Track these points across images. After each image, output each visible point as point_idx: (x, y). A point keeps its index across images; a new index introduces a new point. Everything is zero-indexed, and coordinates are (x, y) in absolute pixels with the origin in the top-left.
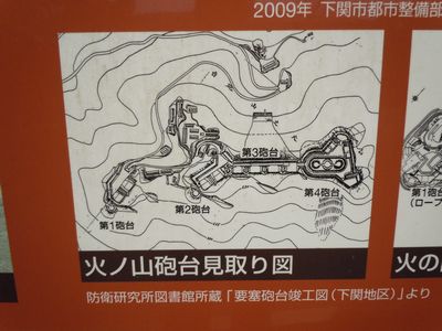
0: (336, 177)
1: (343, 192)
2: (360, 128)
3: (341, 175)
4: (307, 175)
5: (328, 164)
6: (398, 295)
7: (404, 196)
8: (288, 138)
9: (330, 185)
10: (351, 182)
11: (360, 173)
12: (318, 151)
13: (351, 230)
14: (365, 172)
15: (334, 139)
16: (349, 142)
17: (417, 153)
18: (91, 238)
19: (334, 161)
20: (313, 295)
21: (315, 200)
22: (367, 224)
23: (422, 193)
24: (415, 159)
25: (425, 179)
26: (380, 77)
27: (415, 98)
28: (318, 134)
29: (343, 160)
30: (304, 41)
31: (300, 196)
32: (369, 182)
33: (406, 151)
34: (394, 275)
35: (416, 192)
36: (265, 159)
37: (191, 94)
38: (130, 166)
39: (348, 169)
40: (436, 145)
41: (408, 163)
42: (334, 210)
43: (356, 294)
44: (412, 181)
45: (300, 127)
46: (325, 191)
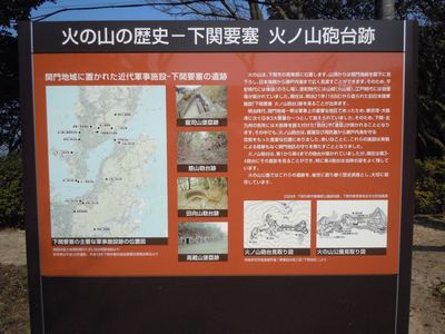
1: (304, 235)
2: (307, 220)
3: (303, 231)
4: (296, 231)
5: (300, 228)
6: (318, 260)
7: (318, 236)
8: (291, 223)
9: (301, 233)
10: (306, 232)
11: (307, 230)
12: (298, 225)
13: (306, 244)
14: (309, 230)
15: (301, 223)
16: (305, 223)
18: (247, 245)
19: (302, 228)
20: (298, 260)
21: (298, 237)
23: (322, 235)
24: (320, 227)
25: (322, 232)
28: (298, 222)
29: (304, 227)
31: (295, 236)
32: (310, 232)
33: (317, 226)
35: (320, 235)
36: (286, 227)
37: (270, 213)
38: (257, 229)
39: (305, 230)
41: (318, 228)
42: (302, 239)
43: (308, 259)
44: (319, 232)
45: (294, 221)
46: (300, 235)
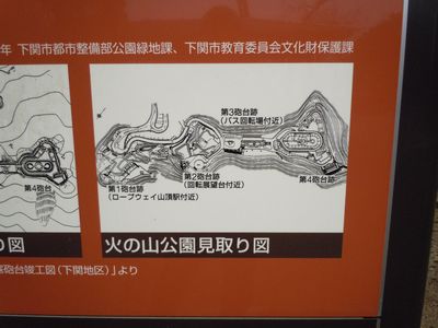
0: (47, 176)
1: (54, 188)
2: (59, 138)
3: (51, 174)
4: (24, 175)
5: (39, 166)
6: (111, 272)
7: (103, 192)
8: (6, 145)
9: (43, 182)
10: (59, 180)
11: (65, 173)
12: (30, 156)
13: (65, 218)
14: (69, 173)
15: (40, 146)
16: (53, 149)
17: (108, 158)
19: (44, 164)
20: (43, 270)
21: (33, 195)
22: (77, 213)
23: (116, 189)
24: (107, 163)
25: (117, 178)
26: (69, 99)
27: (99, 116)
28: (28, 142)
29: (50, 163)
30: (9, 73)
31: (21, 191)
32: (73, 180)
33: (98, 157)
34: (105, 255)
35: (112, 189)
39: (55, 170)
40: (122, 152)
41: (102, 166)
42: (49, 202)
43: (78, 270)
44: (107, 180)
46: (40, 187)
